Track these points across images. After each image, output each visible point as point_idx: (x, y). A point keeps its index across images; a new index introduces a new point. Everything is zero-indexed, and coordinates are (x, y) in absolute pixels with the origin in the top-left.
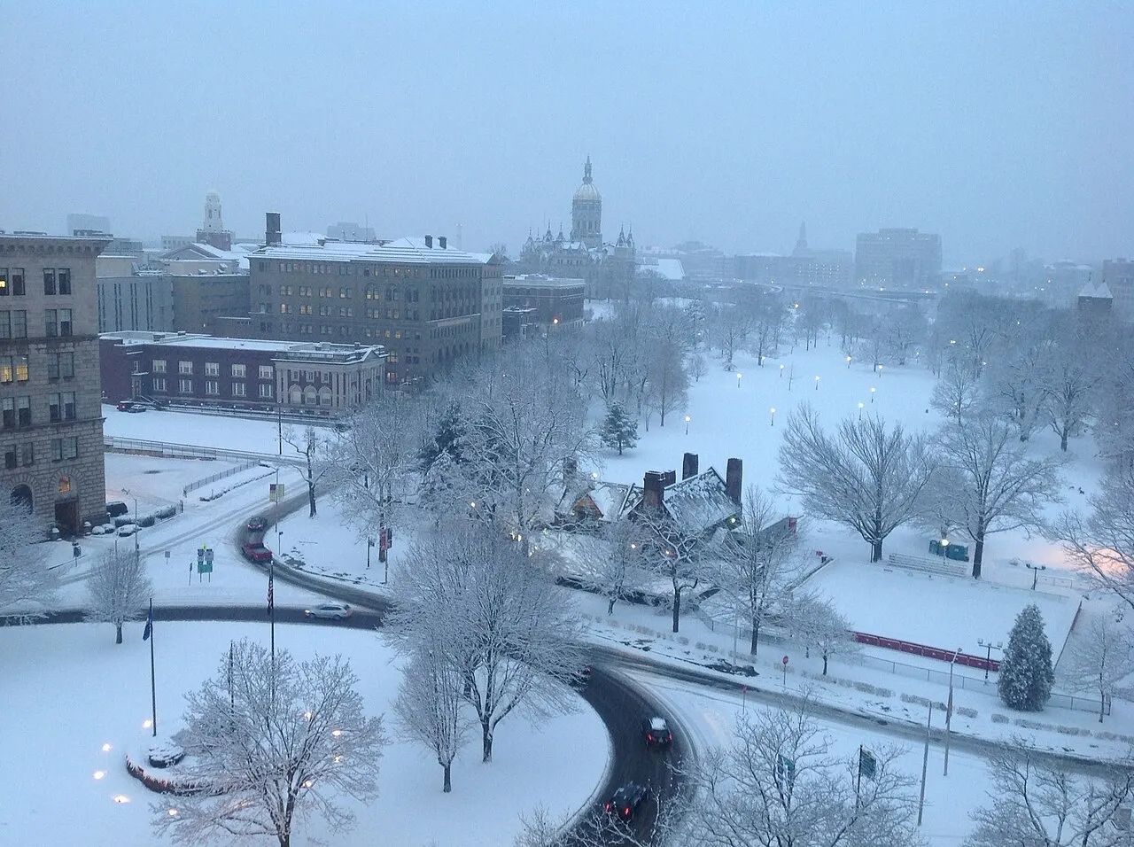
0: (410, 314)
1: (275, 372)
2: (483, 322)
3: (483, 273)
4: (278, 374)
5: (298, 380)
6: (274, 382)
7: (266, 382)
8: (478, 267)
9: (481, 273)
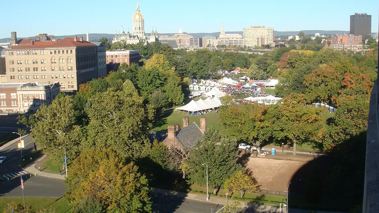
0: (69, 68)
1: (17, 96)
2: (99, 69)
3: (98, 49)
4: (18, 96)
5: (26, 98)
6: (16, 100)
7: (14, 100)
8: (96, 47)
9: (97, 50)
